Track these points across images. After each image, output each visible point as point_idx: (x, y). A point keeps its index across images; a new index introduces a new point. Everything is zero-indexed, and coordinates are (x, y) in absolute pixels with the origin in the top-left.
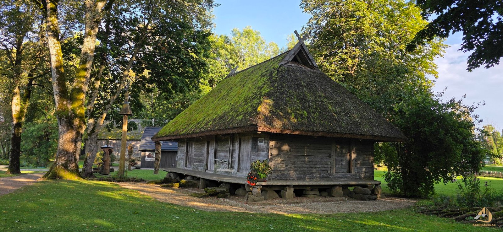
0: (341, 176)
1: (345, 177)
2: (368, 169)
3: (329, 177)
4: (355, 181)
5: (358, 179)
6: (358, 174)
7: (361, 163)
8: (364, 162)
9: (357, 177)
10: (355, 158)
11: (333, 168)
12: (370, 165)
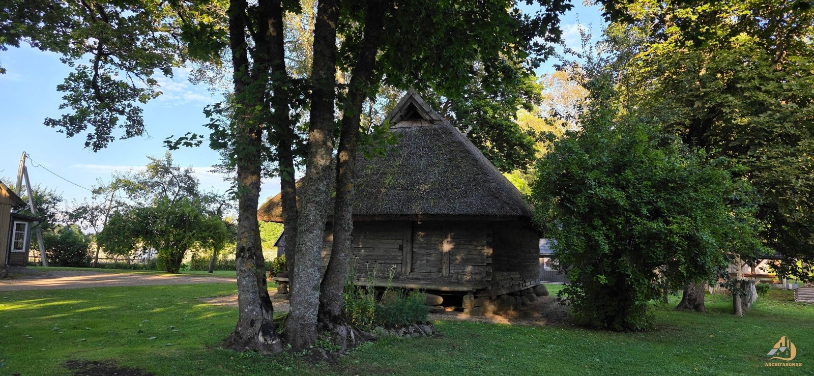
0: (420, 277)
1: (429, 279)
2: (476, 268)
3: (398, 278)
4: (447, 286)
5: (454, 283)
6: (454, 276)
7: (462, 259)
8: (470, 256)
9: (453, 281)
10: (449, 251)
11: (406, 265)
12: (482, 263)
